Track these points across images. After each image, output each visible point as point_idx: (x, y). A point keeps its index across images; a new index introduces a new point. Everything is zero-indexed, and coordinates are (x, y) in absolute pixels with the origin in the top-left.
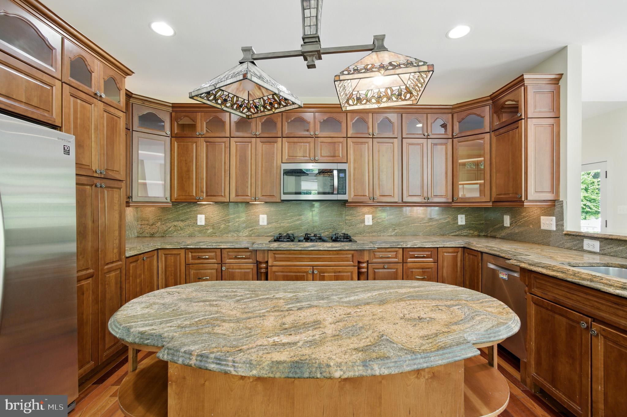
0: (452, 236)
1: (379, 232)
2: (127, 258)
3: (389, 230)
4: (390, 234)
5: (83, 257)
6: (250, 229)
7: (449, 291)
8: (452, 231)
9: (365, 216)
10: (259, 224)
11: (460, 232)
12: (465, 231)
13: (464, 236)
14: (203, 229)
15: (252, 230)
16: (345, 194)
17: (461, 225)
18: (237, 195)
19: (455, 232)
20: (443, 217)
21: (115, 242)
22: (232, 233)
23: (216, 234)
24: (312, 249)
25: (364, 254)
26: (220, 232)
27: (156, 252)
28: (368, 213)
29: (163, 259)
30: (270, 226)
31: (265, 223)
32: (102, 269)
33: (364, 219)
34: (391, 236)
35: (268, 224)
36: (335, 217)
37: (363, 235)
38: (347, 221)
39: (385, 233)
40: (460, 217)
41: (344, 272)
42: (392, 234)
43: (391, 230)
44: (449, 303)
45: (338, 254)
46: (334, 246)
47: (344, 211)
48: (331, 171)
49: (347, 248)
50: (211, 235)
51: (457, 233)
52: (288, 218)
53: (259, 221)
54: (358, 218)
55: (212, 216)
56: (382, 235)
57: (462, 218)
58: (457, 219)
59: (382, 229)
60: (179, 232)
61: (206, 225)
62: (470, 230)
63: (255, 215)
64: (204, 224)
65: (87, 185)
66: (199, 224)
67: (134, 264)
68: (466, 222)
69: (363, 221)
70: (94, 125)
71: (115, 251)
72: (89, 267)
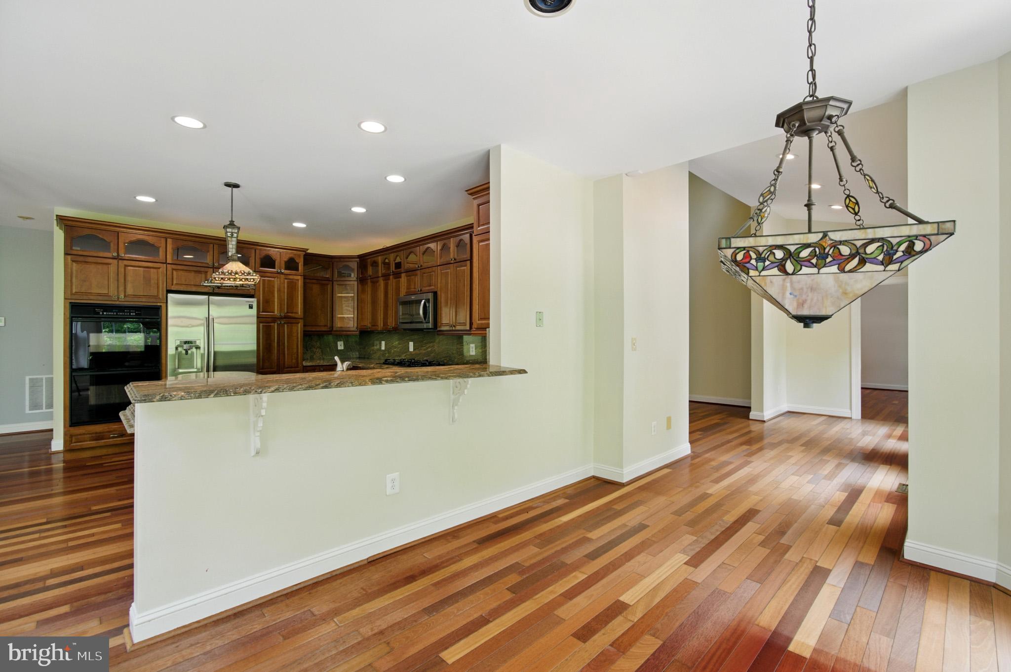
6: (405, 354)
9: (470, 345)
14: (384, 353)
21: (293, 356)
30: (415, 352)
31: (412, 350)
32: (282, 370)
33: (469, 348)
35: (414, 350)
36: (451, 345)
38: (458, 350)
47: (456, 340)
52: (424, 346)
53: (409, 348)
64: (384, 349)
65: (272, 322)
66: (382, 349)
70: (277, 288)
71: (294, 361)
72: (273, 367)
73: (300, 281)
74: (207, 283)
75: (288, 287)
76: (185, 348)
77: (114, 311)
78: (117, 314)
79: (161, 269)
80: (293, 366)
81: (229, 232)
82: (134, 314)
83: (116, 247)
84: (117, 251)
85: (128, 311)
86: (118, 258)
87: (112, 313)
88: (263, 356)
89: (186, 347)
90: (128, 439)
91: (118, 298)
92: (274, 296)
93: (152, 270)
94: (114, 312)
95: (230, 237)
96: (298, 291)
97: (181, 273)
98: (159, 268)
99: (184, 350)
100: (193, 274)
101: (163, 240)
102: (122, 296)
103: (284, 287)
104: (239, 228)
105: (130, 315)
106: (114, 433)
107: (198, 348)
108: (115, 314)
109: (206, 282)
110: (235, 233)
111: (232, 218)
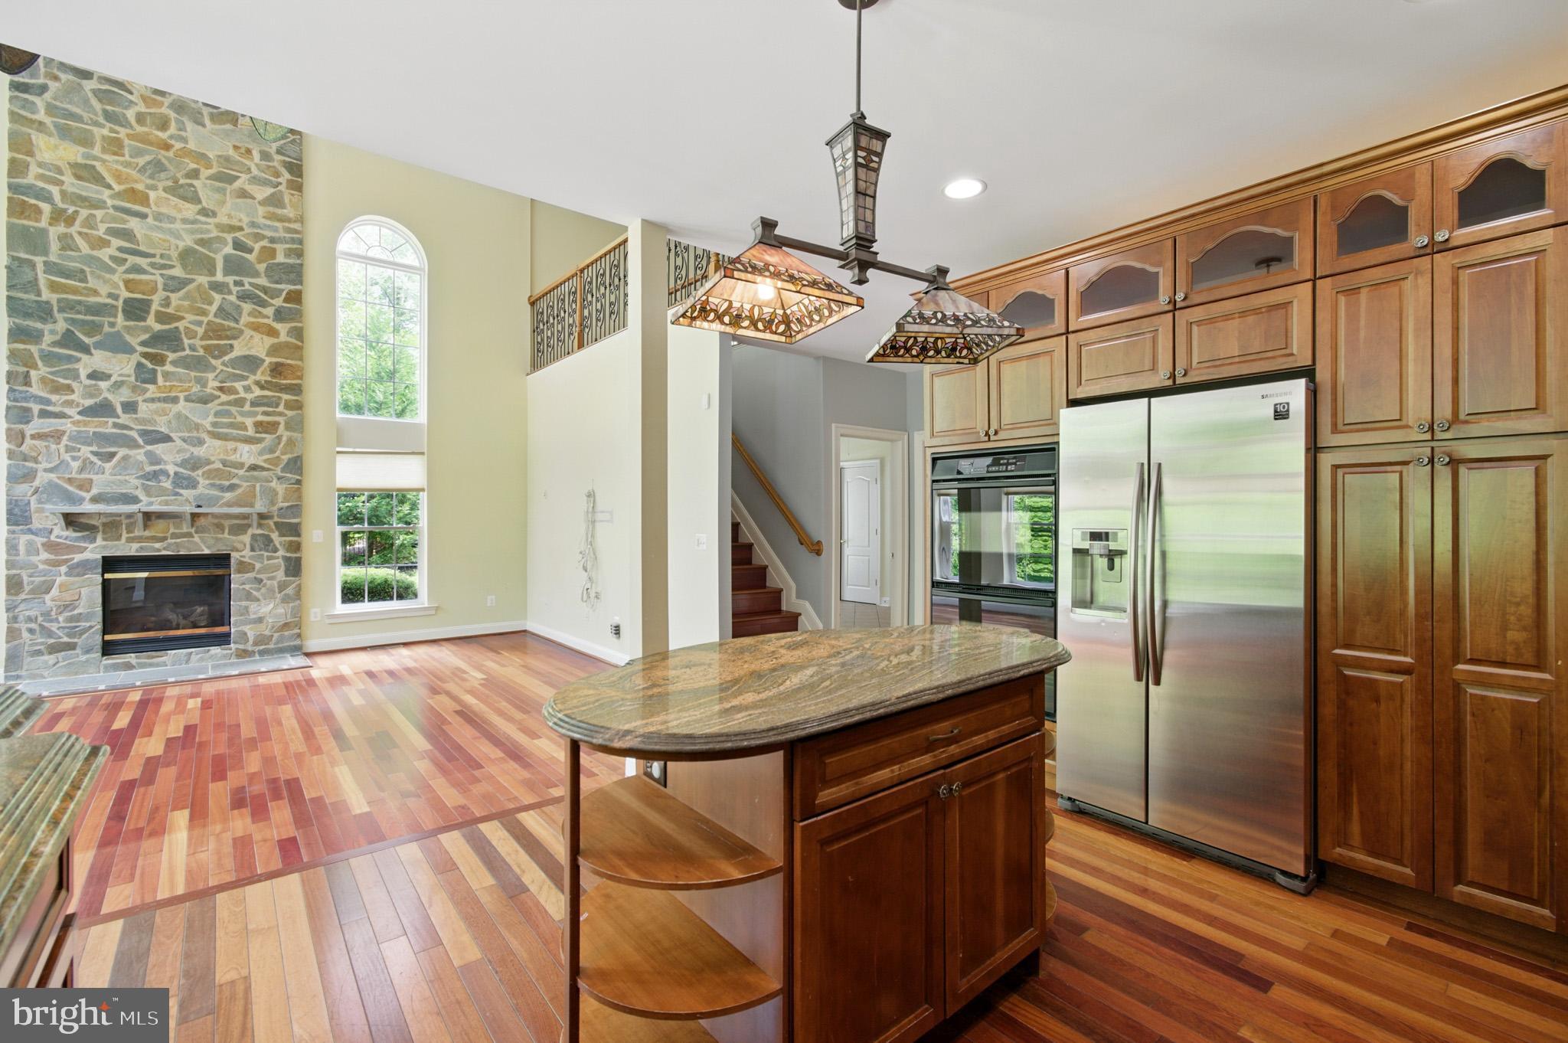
7: (658, 713)
44: (655, 690)
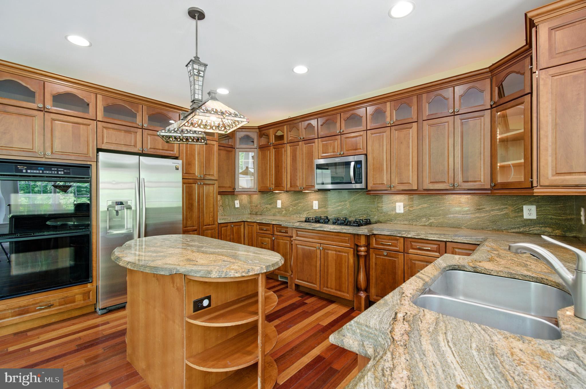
0: (513, 232)
1: (411, 221)
2: (219, 224)
3: (423, 220)
4: (424, 224)
5: (191, 220)
6: (307, 212)
8: (513, 227)
9: (397, 203)
10: (313, 209)
11: (527, 229)
12: (537, 228)
13: (535, 234)
14: (280, 211)
15: (308, 213)
16: (362, 183)
17: (530, 219)
18: (291, 186)
19: (518, 228)
20: (497, 207)
21: (210, 214)
22: (297, 215)
23: (287, 215)
24: (319, 229)
25: (361, 238)
26: (290, 213)
27: (243, 223)
28: (400, 201)
29: (247, 228)
30: (320, 210)
31: (317, 208)
32: (202, 228)
33: (396, 206)
34: (425, 225)
35: (319, 208)
36: (369, 204)
37: (394, 222)
38: (379, 208)
39: (418, 223)
40: (526, 208)
41: (342, 252)
42: (426, 224)
43: (424, 219)
45: (338, 236)
46: (336, 228)
47: (376, 199)
48: (348, 164)
49: (344, 231)
50: (284, 216)
51: (522, 230)
52: (333, 204)
53: (313, 206)
54: (389, 206)
55: (285, 201)
56: (414, 224)
57: (530, 210)
58: (522, 210)
59: (414, 218)
60: (268, 212)
61: (282, 208)
62: (546, 227)
63: (311, 201)
64: (280, 207)
65: (193, 183)
66: (278, 207)
67: (225, 228)
68: (537, 215)
69: (394, 209)
70: (198, 152)
71: (211, 219)
72: (195, 225)
73: (215, 145)
74: (165, 132)
75: (206, 150)
76: (116, 209)
77: (39, 168)
78: (43, 173)
79: (90, 126)
80: (210, 224)
81: (196, 69)
82: (62, 173)
83: (42, 98)
84: (42, 102)
85: (56, 169)
86: (43, 110)
87: (38, 172)
88: (186, 215)
89: (118, 207)
90: (56, 310)
91: (45, 154)
92: (195, 159)
93: (82, 126)
94: (39, 170)
95: (196, 75)
96: (214, 155)
97: (111, 131)
98: (89, 125)
99: (115, 210)
100: (123, 133)
101: (93, 96)
102: (49, 152)
103: (203, 151)
104: (206, 65)
105: (58, 174)
106: (41, 304)
107: (129, 208)
108: (41, 172)
109: (163, 131)
110: (202, 71)
111: (197, 53)
